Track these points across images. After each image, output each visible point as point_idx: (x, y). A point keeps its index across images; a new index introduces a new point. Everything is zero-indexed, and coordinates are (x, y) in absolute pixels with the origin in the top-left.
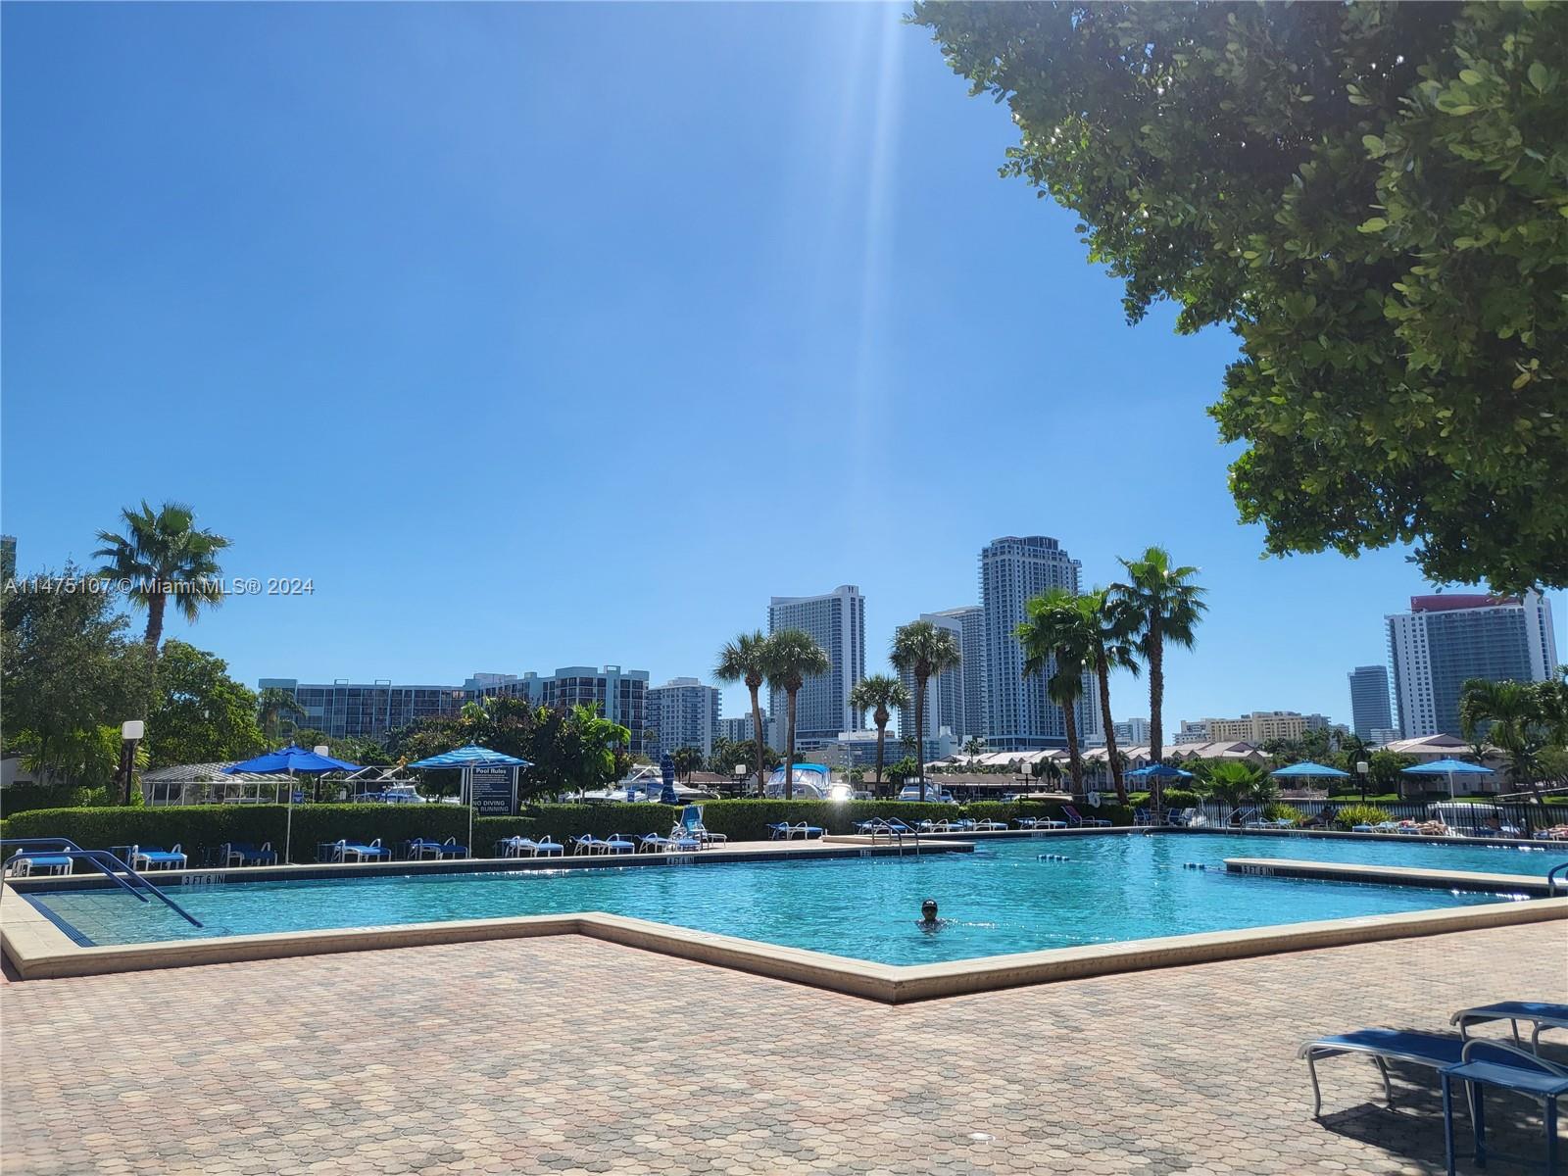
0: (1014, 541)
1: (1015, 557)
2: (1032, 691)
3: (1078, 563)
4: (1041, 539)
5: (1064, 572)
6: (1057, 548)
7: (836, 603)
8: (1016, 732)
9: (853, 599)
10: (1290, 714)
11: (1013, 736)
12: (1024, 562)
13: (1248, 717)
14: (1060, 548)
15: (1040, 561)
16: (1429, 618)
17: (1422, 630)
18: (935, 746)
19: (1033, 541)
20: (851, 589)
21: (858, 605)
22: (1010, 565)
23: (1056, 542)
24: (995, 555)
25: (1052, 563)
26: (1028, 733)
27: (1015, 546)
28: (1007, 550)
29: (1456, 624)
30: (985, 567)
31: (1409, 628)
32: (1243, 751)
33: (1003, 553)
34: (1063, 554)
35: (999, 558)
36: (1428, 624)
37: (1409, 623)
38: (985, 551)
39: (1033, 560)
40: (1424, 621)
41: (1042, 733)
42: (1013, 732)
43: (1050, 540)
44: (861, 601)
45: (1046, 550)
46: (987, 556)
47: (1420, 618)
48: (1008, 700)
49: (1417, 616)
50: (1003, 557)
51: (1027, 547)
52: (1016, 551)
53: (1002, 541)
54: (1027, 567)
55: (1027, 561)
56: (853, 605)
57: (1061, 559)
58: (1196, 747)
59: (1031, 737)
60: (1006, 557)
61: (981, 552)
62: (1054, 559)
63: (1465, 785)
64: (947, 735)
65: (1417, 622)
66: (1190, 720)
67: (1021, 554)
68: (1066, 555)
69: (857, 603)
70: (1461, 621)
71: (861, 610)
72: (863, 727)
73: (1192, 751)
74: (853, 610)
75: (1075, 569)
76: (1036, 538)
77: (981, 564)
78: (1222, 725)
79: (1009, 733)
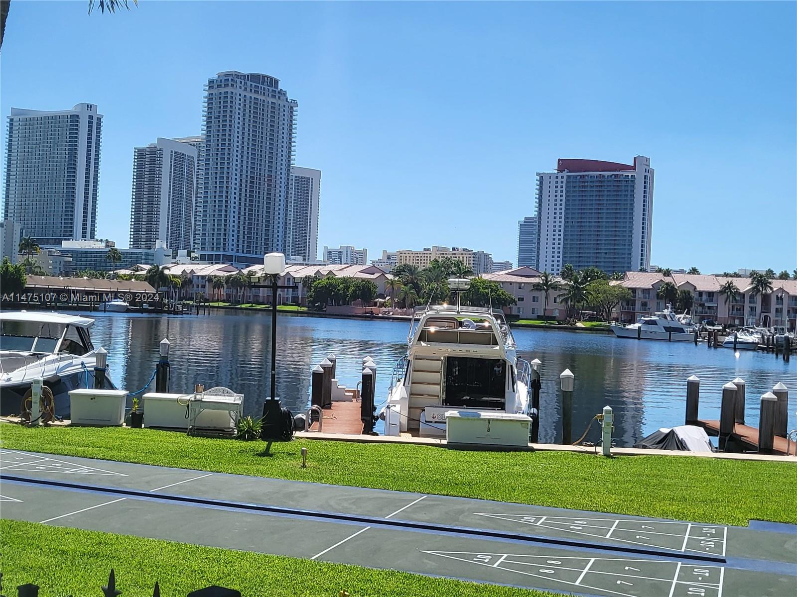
0: (238, 76)
1: (237, 91)
2: (242, 213)
3: (295, 103)
4: (264, 76)
5: (282, 110)
6: (277, 88)
7: (74, 119)
8: (224, 249)
9: (91, 117)
10: (464, 250)
11: (221, 253)
12: (245, 96)
13: (428, 250)
14: (280, 87)
15: (259, 97)
16: (569, 177)
17: (562, 187)
18: (150, 257)
19: (255, 78)
20: (89, 107)
21: (94, 124)
22: (232, 97)
23: (277, 82)
24: (220, 86)
25: (271, 100)
26: (235, 250)
27: (239, 80)
28: (230, 83)
29: (586, 184)
30: (210, 98)
31: (553, 185)
32: (373, 274)
33: (226, 86)
34: (282, 93)
35: (223, 90)
36: (567, 182)
37: (553, 180)
38: (211, 82)
39: (254, 96)
40: (564, 180)
41: (249, 252)
42: (222, 249)
43: (271, 79)
44: (99, 119)
45: (266, 87)
46: (212, 87)
47: (562, 177)
48: (219, 220)
49: (560, 175)
50: (226, 90)
51: (249, 83)
52: (239, 85)
53: (227, 75)
54: (248, 101)
55: (248, 95)
56: (90, 123)
57: (279, 97)
58: (334, 268)
59: (238, 254)
60: (229, 89)
61: (207, 83)
62: (274, 96)
63: (533, 309)
64: (162, 248)
65: (560, 179)
66: (390, 251)
67: (243, 88)
68: (285, 95)
69: (95, 121)
70: (591, 182)
71: (99, 129)
72: (92, 237)
73: (331, 271)
74: (90, 127)
75: (292, 108)
76: (258, 75)
77: (206, 94)
78: (408, 256)
79: (218, 249)
